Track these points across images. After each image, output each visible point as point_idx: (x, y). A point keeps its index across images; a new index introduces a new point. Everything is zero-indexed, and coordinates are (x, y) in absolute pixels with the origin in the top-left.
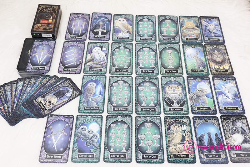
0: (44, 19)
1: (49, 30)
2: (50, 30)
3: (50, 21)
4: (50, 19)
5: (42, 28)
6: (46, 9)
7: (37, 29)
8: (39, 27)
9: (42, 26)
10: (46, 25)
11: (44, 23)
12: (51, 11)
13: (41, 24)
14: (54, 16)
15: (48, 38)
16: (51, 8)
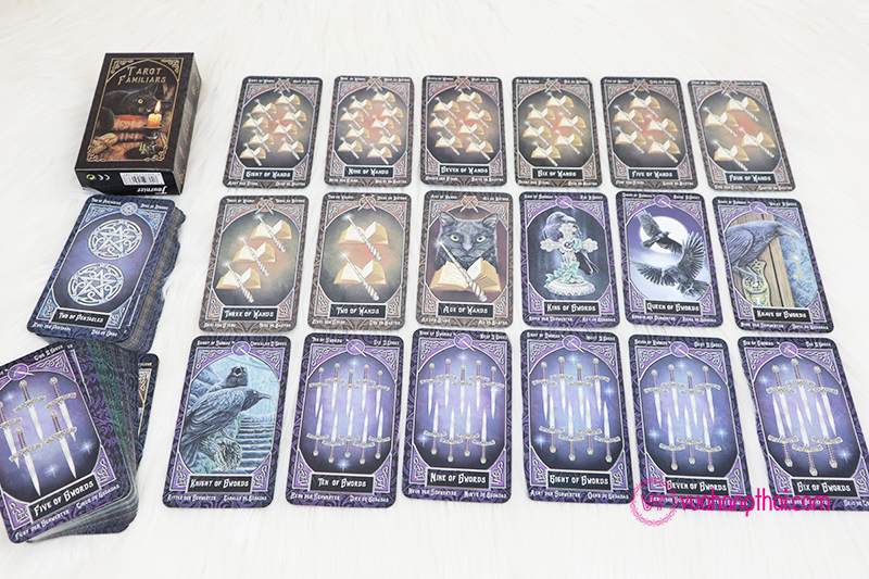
1: (151, 156)
2: (155, 158)
3: (155, 118)
4: (153, 112)
5: (121, 150)
6: (134, 71)
7: (99, 154)
8: (108, 148)
9: (119, 142)
10: (137, 136)
11: (129, 131)
12: (158, 79)
13: (118, 132)
14: (168, 98)
15: (148, 190)
16: (156, 66)
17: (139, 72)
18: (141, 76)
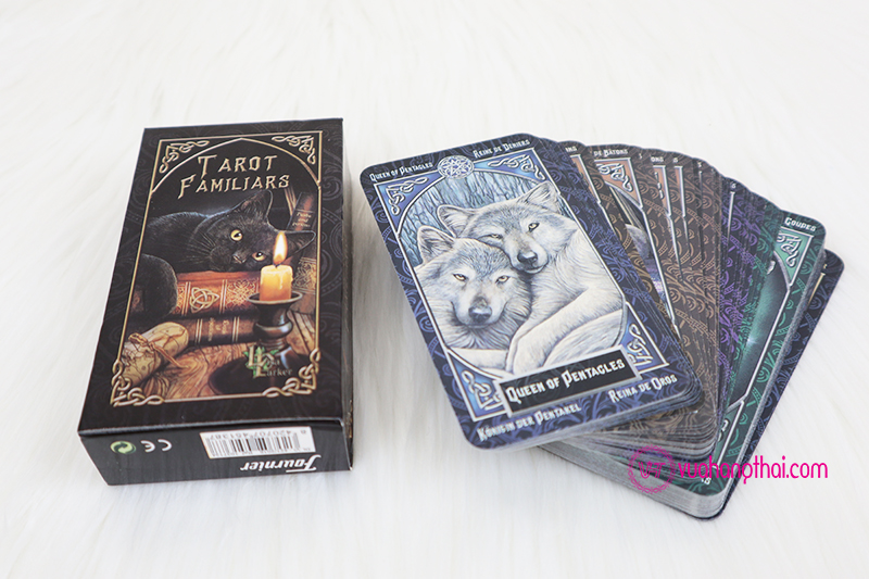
0: (206, 267)
1: (280, 382)
2: (290, 387)
3: (276, 277)
4: (269, 261)
5: (200, 367)
6: (214, 165)
7: (142, 383)
8: (164, 366)
9: (193, 346)
10: (237, 327)
11: (216, 314)
12: (270, 180)
13: (187, 318)
14: (301, 223)
15: (271, 465)
16: (263, 152)
17: (225, 165)
18: (232, 174)
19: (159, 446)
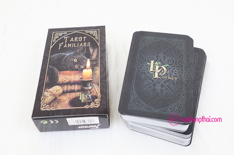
0: (67, 70)
1: (89, 104)
2: (92, 105)
3: (87, 73)
4: (85, 68)
5: (66, 99)
6: (69, 39)
7: (50, 104)
8: (56, 99)
9: (64, 93)
10: (77, 87)
11: (70, 83)
12: (85, 44)
13: (62, 84)
14: (94, 57)
16: (83, 36)
17: (72, 40)
18: (74, 42)
19: (55, 122)
